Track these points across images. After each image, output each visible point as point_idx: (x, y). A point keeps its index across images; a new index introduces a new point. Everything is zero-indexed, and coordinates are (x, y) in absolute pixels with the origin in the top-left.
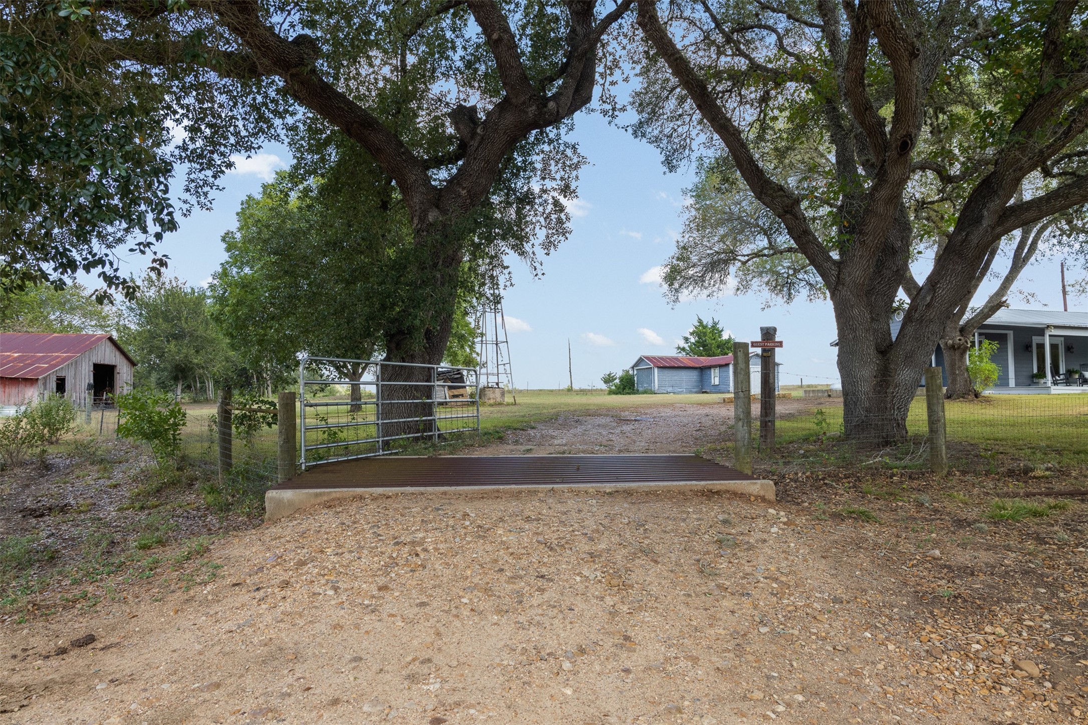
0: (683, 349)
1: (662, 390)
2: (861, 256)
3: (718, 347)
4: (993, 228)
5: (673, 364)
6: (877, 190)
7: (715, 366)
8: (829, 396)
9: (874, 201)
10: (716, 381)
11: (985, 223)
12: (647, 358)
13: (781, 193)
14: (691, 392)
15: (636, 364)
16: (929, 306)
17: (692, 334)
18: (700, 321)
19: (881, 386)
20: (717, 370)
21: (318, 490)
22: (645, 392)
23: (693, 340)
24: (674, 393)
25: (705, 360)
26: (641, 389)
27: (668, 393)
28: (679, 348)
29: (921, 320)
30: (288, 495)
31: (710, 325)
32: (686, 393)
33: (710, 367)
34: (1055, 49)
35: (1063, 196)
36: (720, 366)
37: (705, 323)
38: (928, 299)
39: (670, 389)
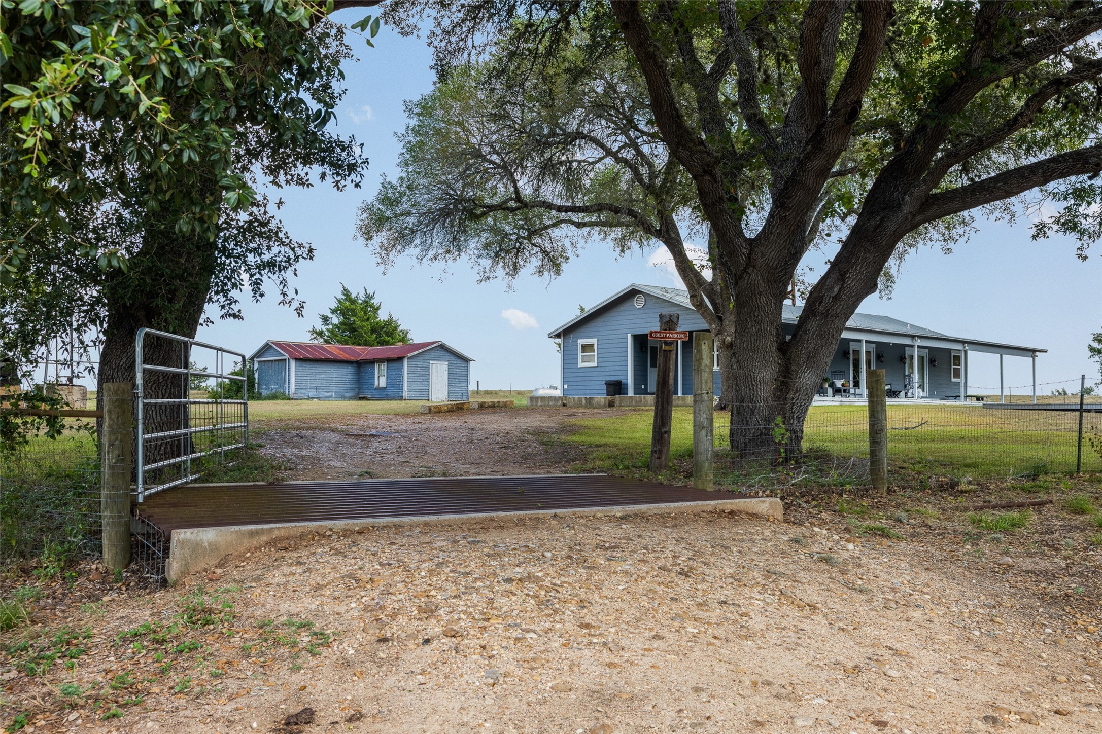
0: (321, 334)
1: (303, 393)
2: (779, 234)
3: (373, 330)
4: (914, 216)
5: (318, 355)
6: (809, 159)
7: (381, 361)
8: (564, 405)
9: (805, 171)
10: (382, 382)
11: (906, 210)
12: (278, 344)
13: (702, 147)
14: (343, 398)
15: (259, 354)
16: (836, 298)
17: (333, 311)
18: (346, 292)
19: (781, 390)
20: (384, 367)
21: (253, 527)
22: (274, 397)
23: (335, 320)
24: (319, 399)
25: (362, 352)
26: (265, 393)
27: (309, 398)
28: (313, 331)
29: (826, 315)
30: (208, 535)
31: (362, 297)
32: (337, 399)
33: (372, 362)
34: (988, 30)
35: (987, 190)
36: (389, 360)
37: (353, 296)
38: (836, 290)
39: (312, 393)
